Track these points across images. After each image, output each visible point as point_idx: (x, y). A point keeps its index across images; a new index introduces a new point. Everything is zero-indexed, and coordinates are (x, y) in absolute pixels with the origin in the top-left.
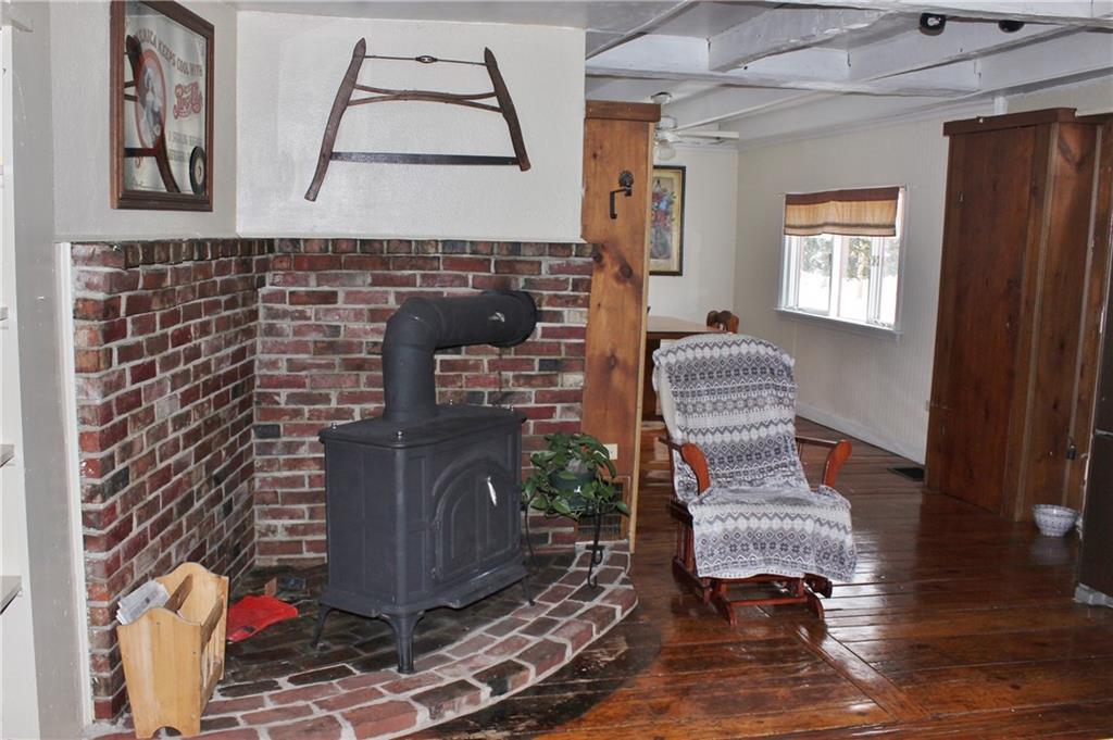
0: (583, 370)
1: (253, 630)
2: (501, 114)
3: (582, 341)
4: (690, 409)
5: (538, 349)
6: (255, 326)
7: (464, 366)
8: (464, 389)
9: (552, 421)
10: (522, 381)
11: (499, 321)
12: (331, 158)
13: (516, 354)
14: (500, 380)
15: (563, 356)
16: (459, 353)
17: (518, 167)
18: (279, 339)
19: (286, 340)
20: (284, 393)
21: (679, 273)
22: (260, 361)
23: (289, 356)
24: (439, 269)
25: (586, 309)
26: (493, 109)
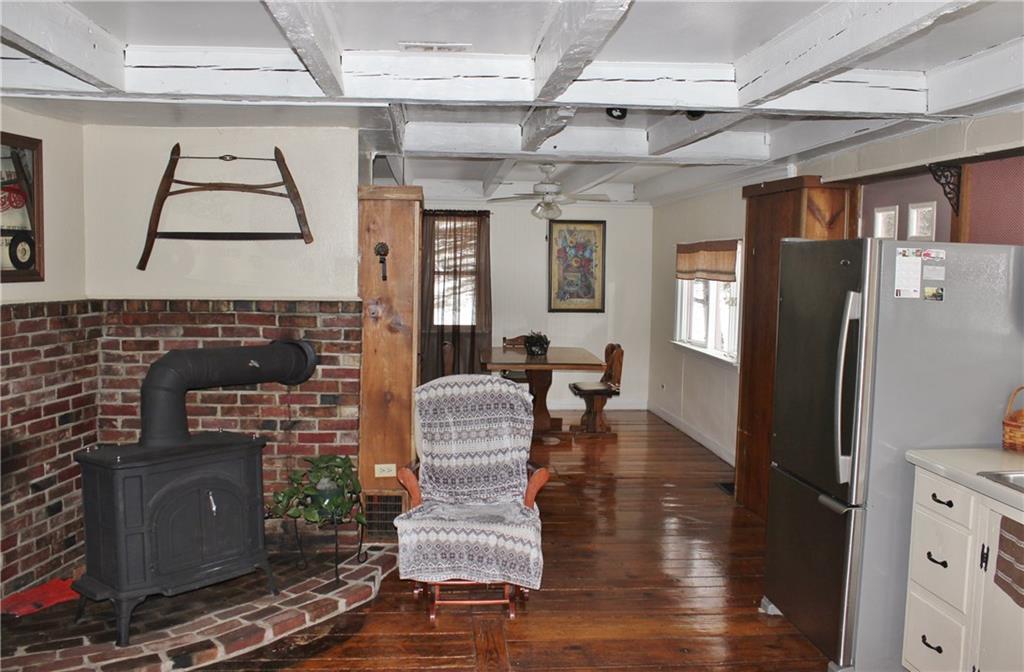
0: (358, 403)
1: (40, 606)
2: (288, 200)
3: (356, 380)
4: (437, 437)
5: (319, 386)
6: (96, 367)
7: (260, 399)
8: (260, 418)
9: (334, 444)
10: (307, 412)
11: (254, 366)
12: (156, 237)
13: (301, 390)
14: (290, 412)
15: (340, 392)
16: (255, 389)
17: (302, 241)
18: (114, 377)
19: (120, 378)
20: (120, 419)
21: (602, 310)
22: (102, 395)
23: (124, 391)
24: (234, 323)
25: (358, 355)
26: (281, 195)
